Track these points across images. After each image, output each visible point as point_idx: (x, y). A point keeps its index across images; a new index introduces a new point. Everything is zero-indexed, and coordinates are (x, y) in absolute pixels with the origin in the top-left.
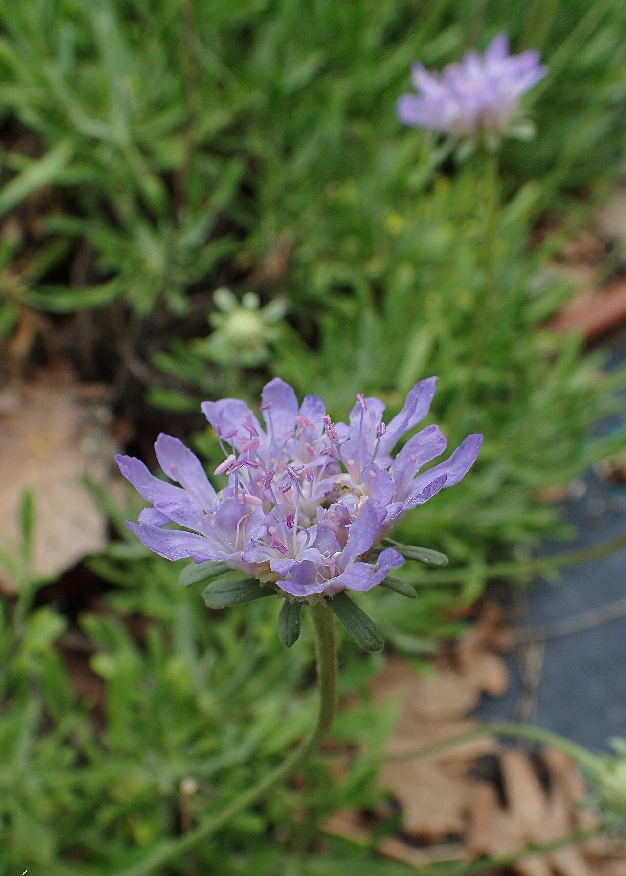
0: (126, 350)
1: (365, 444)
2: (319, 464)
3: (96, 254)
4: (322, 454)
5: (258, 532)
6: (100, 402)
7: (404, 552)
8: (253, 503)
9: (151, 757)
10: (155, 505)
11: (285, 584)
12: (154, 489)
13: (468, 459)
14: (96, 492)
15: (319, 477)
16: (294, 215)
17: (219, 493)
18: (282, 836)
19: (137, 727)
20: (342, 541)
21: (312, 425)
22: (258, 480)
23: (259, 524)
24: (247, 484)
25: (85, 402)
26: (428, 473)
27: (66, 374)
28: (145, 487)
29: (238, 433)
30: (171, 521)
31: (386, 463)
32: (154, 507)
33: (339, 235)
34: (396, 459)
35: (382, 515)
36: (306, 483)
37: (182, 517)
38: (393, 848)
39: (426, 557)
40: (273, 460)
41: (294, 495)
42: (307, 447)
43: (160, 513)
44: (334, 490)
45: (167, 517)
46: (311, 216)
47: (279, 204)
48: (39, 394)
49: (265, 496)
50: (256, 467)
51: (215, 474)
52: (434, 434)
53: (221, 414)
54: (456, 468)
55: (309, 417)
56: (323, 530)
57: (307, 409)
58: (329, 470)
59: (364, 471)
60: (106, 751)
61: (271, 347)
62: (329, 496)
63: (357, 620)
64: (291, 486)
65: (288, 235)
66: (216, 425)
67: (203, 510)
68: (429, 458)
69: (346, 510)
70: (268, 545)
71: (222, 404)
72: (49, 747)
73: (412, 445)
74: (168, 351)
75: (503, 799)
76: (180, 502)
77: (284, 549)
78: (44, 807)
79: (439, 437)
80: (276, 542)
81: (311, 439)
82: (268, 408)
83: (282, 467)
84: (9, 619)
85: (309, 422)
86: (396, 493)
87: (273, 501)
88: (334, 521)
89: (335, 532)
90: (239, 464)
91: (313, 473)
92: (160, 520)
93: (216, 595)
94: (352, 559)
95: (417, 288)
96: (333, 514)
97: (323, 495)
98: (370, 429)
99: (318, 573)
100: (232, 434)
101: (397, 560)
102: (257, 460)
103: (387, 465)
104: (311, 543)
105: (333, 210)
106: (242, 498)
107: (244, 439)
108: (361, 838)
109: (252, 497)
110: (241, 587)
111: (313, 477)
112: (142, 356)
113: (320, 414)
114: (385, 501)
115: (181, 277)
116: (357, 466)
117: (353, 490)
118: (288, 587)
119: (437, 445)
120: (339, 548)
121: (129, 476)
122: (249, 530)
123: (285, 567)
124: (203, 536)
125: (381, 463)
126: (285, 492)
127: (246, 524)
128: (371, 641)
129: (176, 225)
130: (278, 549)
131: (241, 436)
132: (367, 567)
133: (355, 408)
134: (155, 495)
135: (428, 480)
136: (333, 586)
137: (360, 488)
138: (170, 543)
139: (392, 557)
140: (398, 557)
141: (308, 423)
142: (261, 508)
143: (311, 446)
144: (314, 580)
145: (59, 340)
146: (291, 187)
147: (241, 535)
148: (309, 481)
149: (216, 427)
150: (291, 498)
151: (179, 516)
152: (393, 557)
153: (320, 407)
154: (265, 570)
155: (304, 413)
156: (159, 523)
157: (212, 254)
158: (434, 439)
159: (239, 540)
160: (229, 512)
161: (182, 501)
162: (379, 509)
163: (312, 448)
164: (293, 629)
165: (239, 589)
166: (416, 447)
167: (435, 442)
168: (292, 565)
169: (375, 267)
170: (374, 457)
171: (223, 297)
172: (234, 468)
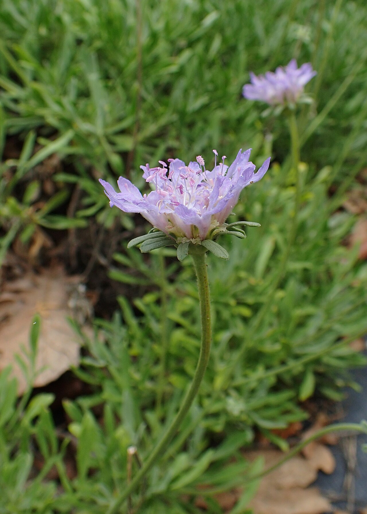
80: (175, 202)
106: (159, 192)
127: (161, 204)
130: (176, 205)
160: (153, 198)
164: (184, 252)
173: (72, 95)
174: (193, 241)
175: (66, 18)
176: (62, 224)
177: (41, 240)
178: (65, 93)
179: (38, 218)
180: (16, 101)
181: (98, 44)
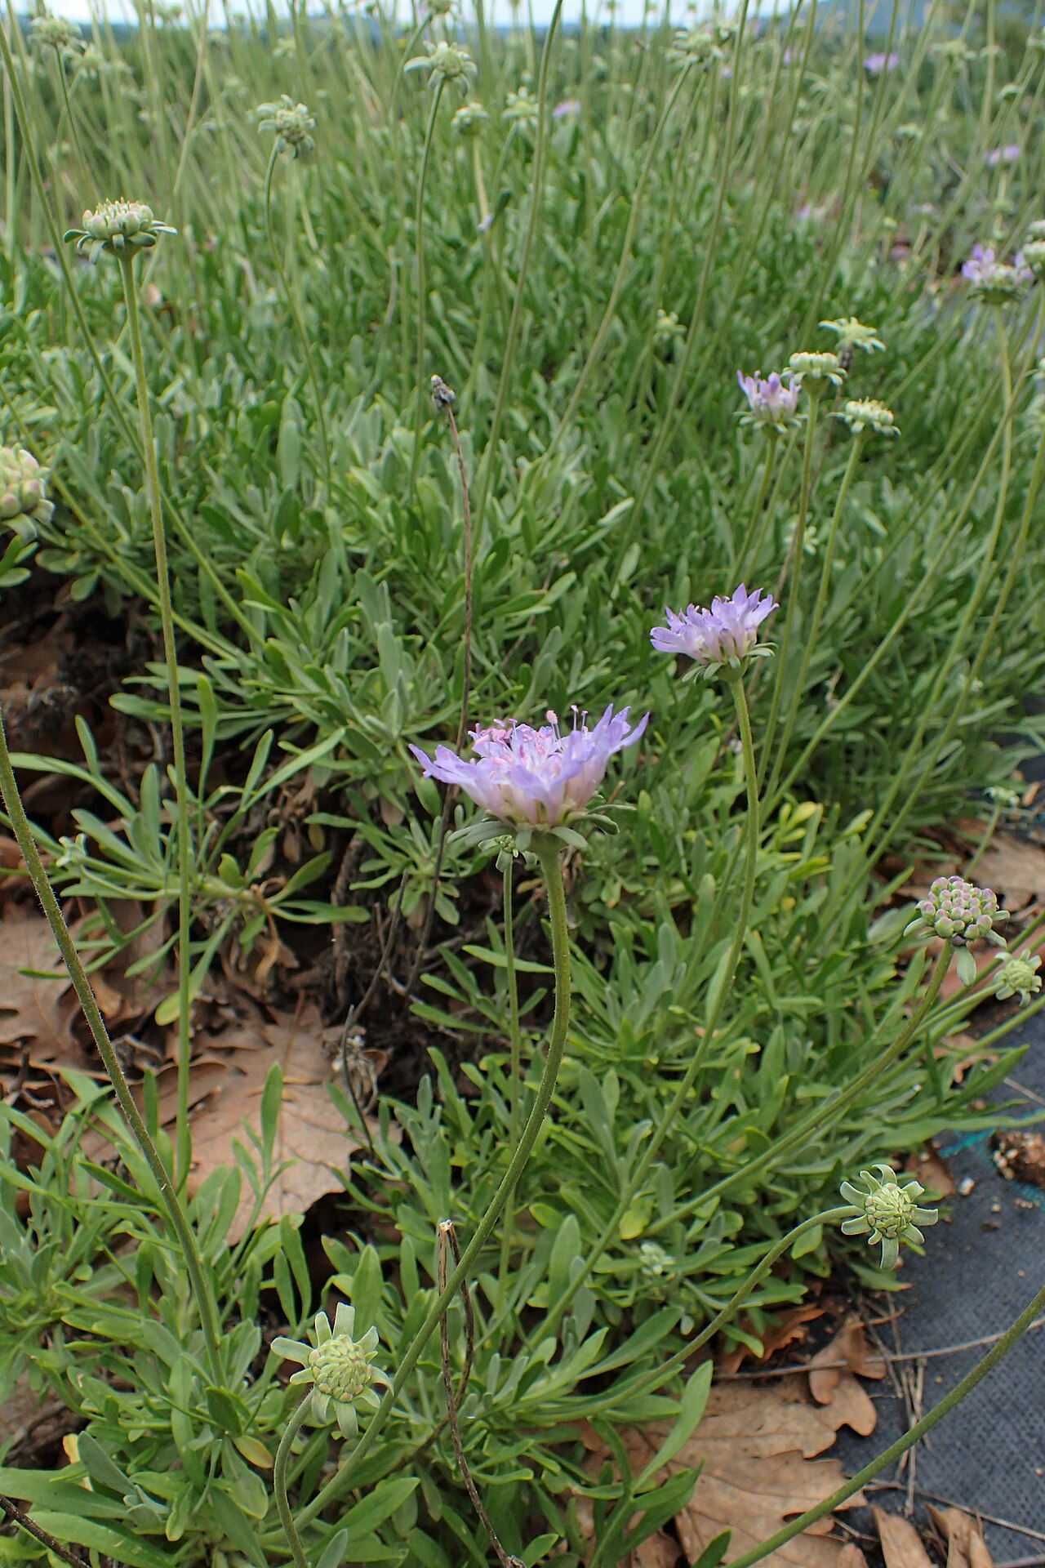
173: (342, 663)
174: (540, 827)
175: (331, 516)
176: (320, 915)
177: (275, 950)
178: (328, 660)
179: (272, 905)
180: (234, 674)
181: (392, 564)
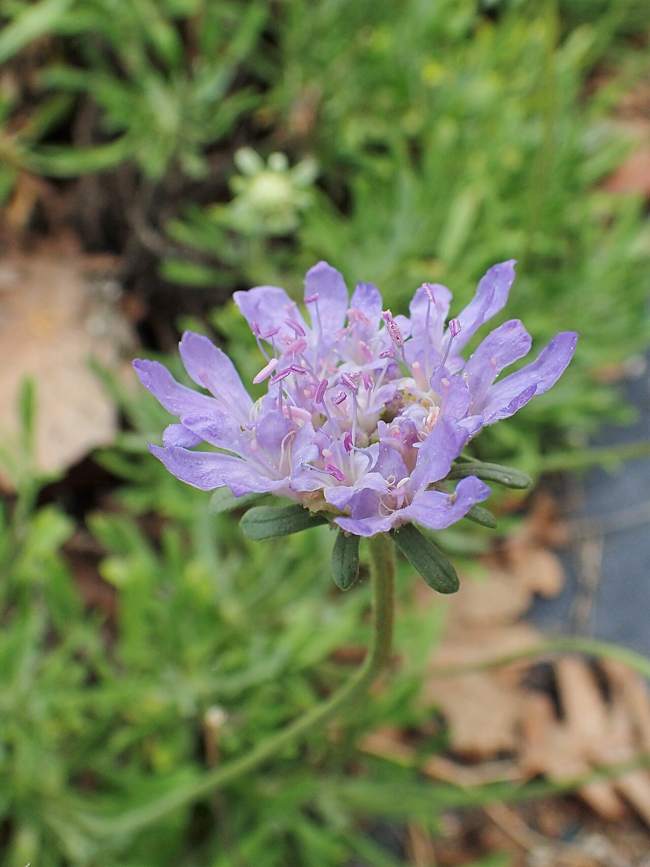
0: (136, 218)
1: (430, 342)
2: (377, 367)
3: (101, 111)
4: (382, 356)
5: (306, 453)
6: (106, 277)
7: (479, 470)
8: (299, 416)
9: (170, 674)
10: (182, 421)
11: (347, 523)
12: (179, 399)
13: (558, 362)
14: (105, 378)
15: (378, 384)
16: (321, 65)
17: (257, 402)
18: (316, 757)
19: (155, 639)
20: (409, 462)
21: (366, 319)
22: (305, 388)
23: (308, 442)
24: (292, 393)
25: (91, 277)
26: (509, 379)
27: (69, 244)
28: (169, 397)
29: (280, 331)
30: (203, 441)
31: (457, 365)
32: (181, 423)
33: (371, 87)
34: (470, 361)
35: (462, 436)
36: (362, 390)
37: (215, 435)
38: (439, 767)
39: (506, 477)
40: (321, 361)
41: (349, 406)
42: (362, 345)
43: (189, 430)
44: (395, 398)
45: (197, 436)
46: (341, 67)
47: (305, 52)
48: (41, 267)
49: (313, 407)
50: (303, 372)
51: (254, 383)
52: (515, 330)
53: (256, 306)
54: (545, 373)
55: (362, 309)
56: (385, 450)
57: (359, 299)
58: (390, 376)
59: (433, 377)
60: (120, 667)
61: (300, 214)
62: (390, 405)
63: (427, 556)
64: (346, 396)
65: (316, 87)
66: (254, 323)
67: (240, 425)
68: (511, 360)
69: (413, 426)
70: (322, 471)
71: (255, 293)
72: (55, 664)
73: (489, 344)
74: (183, 218)
75: (559, 711)
76: (212, 416)
77: (341, 476)
78: (50, 732)
79: (521, 334)
80: (331, 467)
81: (366, 336)
82: (315, 300)
83: (332, 371)
84: (9, 519)
85: (364, 315)
86: (472, 403)
87: (324, 413)
88: (398, 439)
89: (399, 452)
90: (285, 373)
91: (372, 379)
92: (189, 441)
93: (255, 525)
94: (423, 486)
95: (460, 147)
96: (397, 431)
97: (384, 405)
98: (436, 323)
99: (382, 502)
100: (272, 333)
101: (482, 492)
102: (303, 362)
103: (457, 368)
104: (373, 466)
105: (364, 59)
106: (287, 411)
107: (287, 340)
108: (403, 757)
109: (299, 409)
110: (285, 515)
111: (372, 385)
112: (155, 223)
113: (375, 305)
114: (459, 413)
115: (198, 135)
116: (422, 369)
117: (420, 401)
118: (348, 526)
119: (520, 344)
120: (407, 473)
121: (150, 386)
122: (296, 450)
123: (343, 498)
124: (241, 458)
125: (452, 367)
126: (339, 403)
127: (292, 442)
128: (444, 581)
129: (190, 76)
130: (334, 475)
131: (284, 336)
132: (442, 497)
133: (416, 296)
134: (181, 407)
135: (510, 387)
136: (401, 519)
137: (427, 396)
138: (201, 468)
139: (475, 487)
140: (483, 488)
141: (362, 317)
142: (310, 423)
143: (366, 345)
144: (376, 511)
145: (61, 207)
146: (319, 34)
147: (286, 455)
148: (366, 390)
149: (254, 325)
150: (345, 410)
151: (212, 435)
152: (477, 488)
153: (375, 296)
154: (316, 496)
155: (356, 304)
156: (187, 442)
157: (231, 110)
158: (516, 337)
159: (284, 461)
160: (272, 428)
161: (215, 416)
162: (458, 429)
163: (368, 347)
164: (349, 566)
165: (284, 517)
166: (494, 347)
167: (518, 340)
168: (352, 495)
169: (412, 122)
170: (445, 360)
171: (246, 158)
172: (278, 377)
